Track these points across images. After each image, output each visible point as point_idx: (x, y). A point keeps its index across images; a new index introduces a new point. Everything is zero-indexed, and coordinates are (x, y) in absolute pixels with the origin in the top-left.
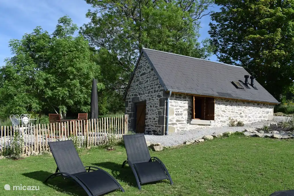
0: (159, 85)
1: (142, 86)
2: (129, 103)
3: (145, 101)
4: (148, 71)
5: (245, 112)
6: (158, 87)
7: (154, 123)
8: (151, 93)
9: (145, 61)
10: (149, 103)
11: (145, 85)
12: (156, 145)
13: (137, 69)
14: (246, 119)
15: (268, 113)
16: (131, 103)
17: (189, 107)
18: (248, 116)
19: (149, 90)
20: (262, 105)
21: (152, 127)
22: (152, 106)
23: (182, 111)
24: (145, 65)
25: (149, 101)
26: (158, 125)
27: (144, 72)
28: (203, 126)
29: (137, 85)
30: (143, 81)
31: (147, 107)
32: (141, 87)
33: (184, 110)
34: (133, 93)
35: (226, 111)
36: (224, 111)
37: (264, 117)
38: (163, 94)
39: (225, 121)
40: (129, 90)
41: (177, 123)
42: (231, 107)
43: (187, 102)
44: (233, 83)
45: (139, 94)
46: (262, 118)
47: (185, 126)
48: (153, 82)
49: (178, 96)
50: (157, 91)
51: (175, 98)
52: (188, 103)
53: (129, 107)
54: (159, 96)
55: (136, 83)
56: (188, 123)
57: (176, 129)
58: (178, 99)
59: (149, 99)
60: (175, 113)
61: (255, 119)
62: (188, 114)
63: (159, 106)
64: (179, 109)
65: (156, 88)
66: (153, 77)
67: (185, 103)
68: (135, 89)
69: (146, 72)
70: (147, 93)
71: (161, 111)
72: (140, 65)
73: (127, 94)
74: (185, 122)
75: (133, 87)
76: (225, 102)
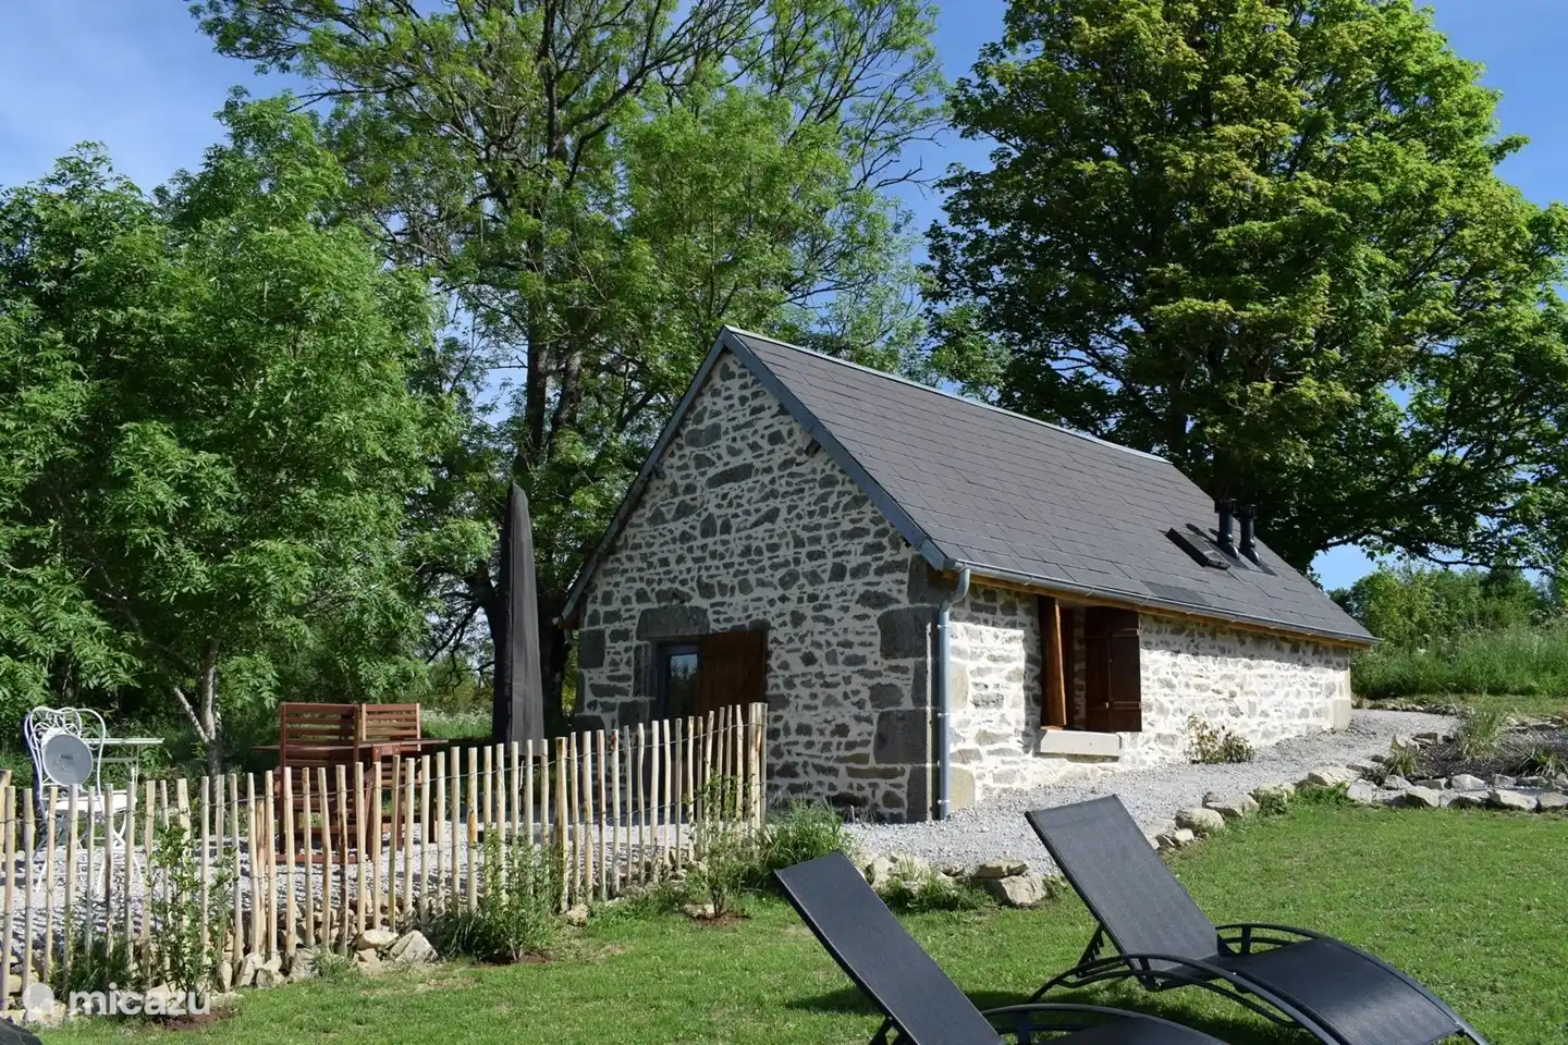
0: (869, 539)
1: (724, 543)
2: (608, 643)
3: (762, 629)
4: (778, 458)
5: (1246, 689)
6: (860, 549)
7: (843, 753)
8: (803, 580)
9: (743, 400)
10: (791, 640)
11: (749, 537)
12: (1011, 872)
13: (680, 447)
14: (1254, 722)
15: (1330, 690)
16: (635, 643)
17: (1030, 659)
18: (1259, 710)
19: (786, 563)
20: (1310, 650)
21: (827, 779)
22: (817, 653)
23: (1003, 682)
24: (748, 424)
25: (789, 629)
26: (872, 763)
27: (736, 462)
28: (1089, 766)
29: (685, 537)
30: (736, 516)
31: (773, 663)
32: (721, 549)
33: (1009, 679)
34: (649, 582)
35: (1175, 681)
36: (1170, 685)
37: (1317, 714)
38: (904, 587)
39: (1173, 737)
40: (609, 566)
41: (983, 749)
42: (1194, 661)
43: (1019, 633)
44: (1173, 536)
45: (706, 590)
46: (1312, 720)
47: (1014, 767)
48: (824, 521)
49: (981, 601)
50: (859, 572)
51: (967, 610)
52: (1025, 641)
53: (614, 663)
54: (872, 599)
55: (671, 526)
56: (1026, 748)
57: (978, 783)
58: (983, 615)
59: (787, 618)
60: (972, 692)
61: (1286, 723)
62: (1027, 698)
63: (877, 656)
64: (989, 670)
65: (849, 553)
66: (819, 491)
67: (1010, 640)
68: (664, 562)
69: (758, 464)
70: (776, 581)
71: (899, 683)
72: (707, 422)
73: (593, 590)
74: (1015, 744)
75: (645, 550)
76: (1169, 637)
